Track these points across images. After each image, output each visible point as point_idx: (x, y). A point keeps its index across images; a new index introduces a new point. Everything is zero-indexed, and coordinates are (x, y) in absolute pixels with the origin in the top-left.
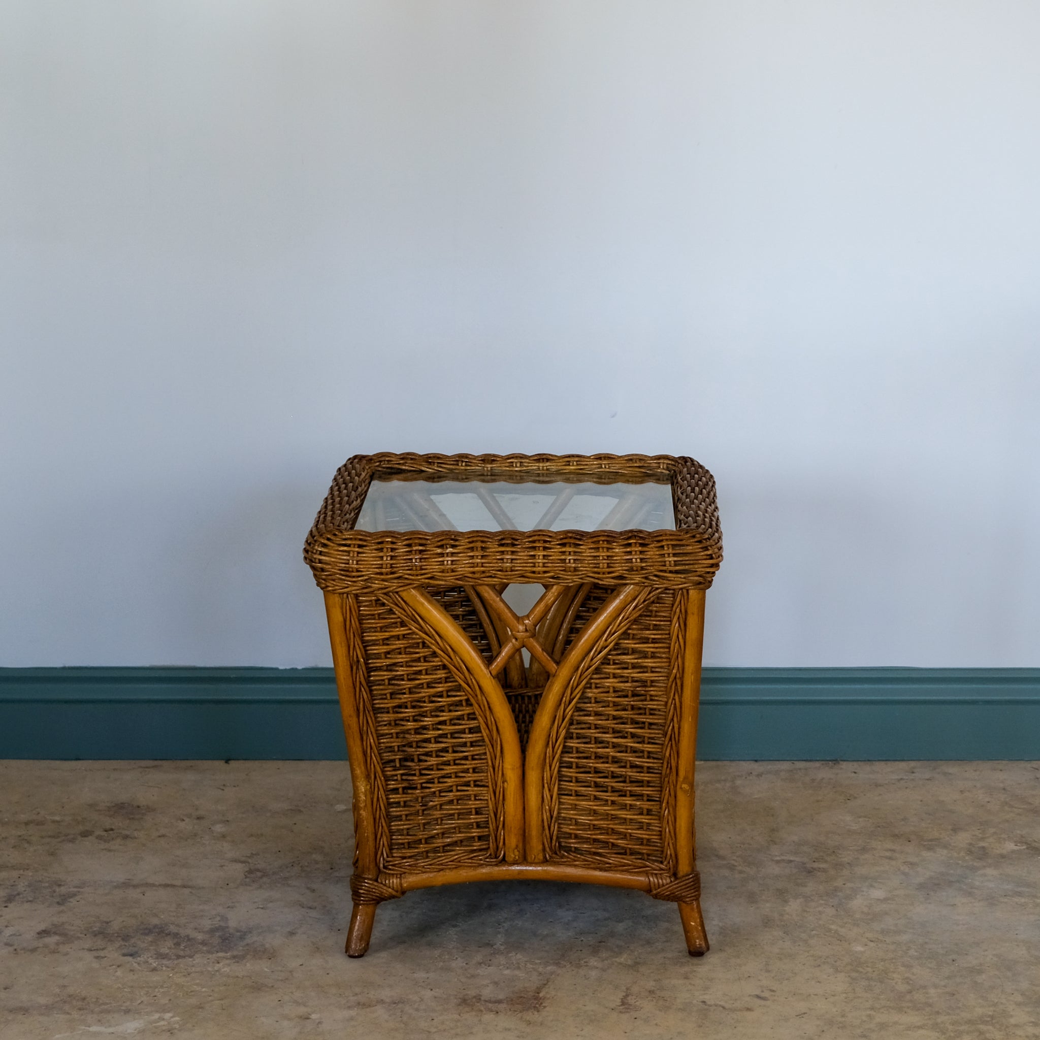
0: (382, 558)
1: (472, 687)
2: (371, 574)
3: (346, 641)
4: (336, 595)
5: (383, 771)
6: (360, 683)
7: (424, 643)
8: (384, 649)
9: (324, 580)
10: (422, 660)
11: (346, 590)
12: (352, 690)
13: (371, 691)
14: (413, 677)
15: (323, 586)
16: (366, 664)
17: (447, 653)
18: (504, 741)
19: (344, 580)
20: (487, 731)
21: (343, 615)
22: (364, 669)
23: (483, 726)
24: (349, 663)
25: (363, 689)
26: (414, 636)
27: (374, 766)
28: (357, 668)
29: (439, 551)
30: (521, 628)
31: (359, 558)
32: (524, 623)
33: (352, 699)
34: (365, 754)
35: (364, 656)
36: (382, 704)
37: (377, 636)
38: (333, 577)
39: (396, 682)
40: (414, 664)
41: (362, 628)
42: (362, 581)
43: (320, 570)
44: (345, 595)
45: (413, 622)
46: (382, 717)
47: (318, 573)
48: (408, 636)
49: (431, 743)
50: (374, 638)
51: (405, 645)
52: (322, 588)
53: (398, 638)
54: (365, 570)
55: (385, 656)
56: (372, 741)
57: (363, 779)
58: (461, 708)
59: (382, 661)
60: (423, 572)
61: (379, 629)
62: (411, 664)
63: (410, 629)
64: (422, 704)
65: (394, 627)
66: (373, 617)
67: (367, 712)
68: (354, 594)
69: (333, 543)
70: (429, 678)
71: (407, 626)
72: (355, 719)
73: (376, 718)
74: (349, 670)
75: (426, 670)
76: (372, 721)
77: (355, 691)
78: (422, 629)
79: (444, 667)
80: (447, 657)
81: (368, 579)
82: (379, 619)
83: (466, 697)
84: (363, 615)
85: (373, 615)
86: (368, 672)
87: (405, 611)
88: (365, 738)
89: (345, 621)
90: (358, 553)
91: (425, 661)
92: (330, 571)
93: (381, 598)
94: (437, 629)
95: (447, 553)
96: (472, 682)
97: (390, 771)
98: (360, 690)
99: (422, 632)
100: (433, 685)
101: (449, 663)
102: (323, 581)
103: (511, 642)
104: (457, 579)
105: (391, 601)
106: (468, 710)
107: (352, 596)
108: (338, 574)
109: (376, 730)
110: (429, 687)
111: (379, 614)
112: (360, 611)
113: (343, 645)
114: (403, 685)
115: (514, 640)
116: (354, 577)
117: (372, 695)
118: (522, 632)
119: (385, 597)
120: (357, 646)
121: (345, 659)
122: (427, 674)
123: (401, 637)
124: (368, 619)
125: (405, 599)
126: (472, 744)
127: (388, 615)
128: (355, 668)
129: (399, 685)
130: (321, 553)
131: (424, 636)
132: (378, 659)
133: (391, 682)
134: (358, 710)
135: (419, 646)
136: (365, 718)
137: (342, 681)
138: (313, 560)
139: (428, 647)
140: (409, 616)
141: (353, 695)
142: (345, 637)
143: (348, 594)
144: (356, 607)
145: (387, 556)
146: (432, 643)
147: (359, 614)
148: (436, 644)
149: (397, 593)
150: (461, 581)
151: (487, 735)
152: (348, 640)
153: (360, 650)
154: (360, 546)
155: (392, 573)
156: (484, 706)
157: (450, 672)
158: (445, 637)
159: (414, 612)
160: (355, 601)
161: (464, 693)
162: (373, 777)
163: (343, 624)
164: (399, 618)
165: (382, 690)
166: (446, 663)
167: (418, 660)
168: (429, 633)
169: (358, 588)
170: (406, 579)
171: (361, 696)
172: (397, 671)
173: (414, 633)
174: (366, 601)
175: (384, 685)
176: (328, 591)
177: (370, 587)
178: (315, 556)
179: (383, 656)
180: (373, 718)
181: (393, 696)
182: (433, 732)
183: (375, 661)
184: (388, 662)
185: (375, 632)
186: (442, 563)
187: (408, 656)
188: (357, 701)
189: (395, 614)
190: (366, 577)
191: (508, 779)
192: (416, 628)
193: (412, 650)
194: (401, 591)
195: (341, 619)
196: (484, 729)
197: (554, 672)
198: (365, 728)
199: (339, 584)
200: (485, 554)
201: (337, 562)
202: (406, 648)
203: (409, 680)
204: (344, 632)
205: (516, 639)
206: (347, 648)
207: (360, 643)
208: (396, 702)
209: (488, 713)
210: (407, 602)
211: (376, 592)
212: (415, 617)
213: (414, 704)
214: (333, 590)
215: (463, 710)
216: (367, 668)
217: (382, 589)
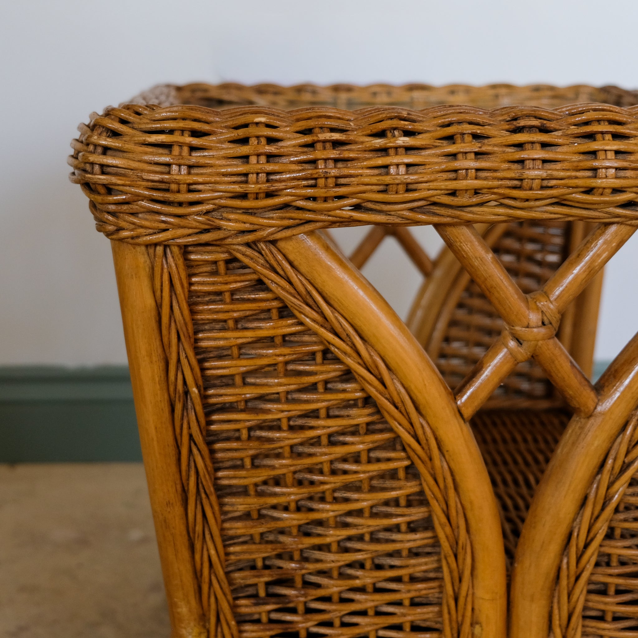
0: (245, 158)
1: (423, 442)
2: (221, 198)
3: (160, 350)
4: (138, 249)
5: (234, 607)
6: (191, 436)
7: (326, 352)
8: (243, 365)
9: (113, 214)
10: (320, 388)
11: (161, 237)
12: (171, 450)
13: (212, 452)
14: (300, 422)
15: (111, 228)
16: (204, 397)
17: (376, 372)
18: (477, 547)
19: (159, 213)
20: (448, 529)
21: (154, 293)
22: (199, 408)
23: (439, 517)
24: (166, 396)
25: (195, 450)
26: (306, 338)
27: (216, 598)
28: (185, 407)
29: (378, 142)
30: (534, 318)
31: (193, 161)
32: (538, 308)
33: (173, 468)
34: (197, 575)
35: (200, 382)
36: (235, 477)
37: (226, 339)
38: (134, 207)
39: (264, 434)
40: (304, 397)
41: (195, 322)
42: (198, 214)
43: (102, 190)
44: (160, 249)
45: (307, 309)
46: (232, 505)
47: (99, 198)
48: (292, 339)
49: (329, 551)
50: (221, 343)
51: (287, 358)
52: (108, 234)
53: (269, 341)
54: (207, 187)
55: (244, 379)
56: (213, 552)
57: (192, 624)
58: (395, 484)
59: (237, 391)
60: (342, 191)
61: (231, 323)
62: (296, 396)
63: (301, 323)
64: (316, 478)
65: (263, 320)
66: (218, 298)
67: (203, 496)
68: (179, 246)
69: (133, 128)
70: (334, 425)
71: (293, 316)
72: (178, 509)
73: (221, 505)
74: (167, 410)
75: (328, 409)
76: (214, 513)
77: (179, 453)
78: (325, 321)
79: (368, 401)
80: (376, 383)
81: (214, 210)
82: (233, 301)
83: (407, 463)
84: (197, 294)
85: (219, 293)
86: (208, 414)
87: (290, 283)
88: (198, 546)
89: (159, 307)
90: (193, 149)
91: (327, 390)
92: (126, 193)
93: (239, 256)
94: (358, 323)
95: (396, 148)
96: (424, 433)
97: (246, 606)
98: (190, 451)
99: (325, 328)
100: (341, 438)
101: (381, 393)
102: (110, 218)
103: (507, 346)
104: (412, 210)
105: (262, 261)
106: (411, 487)
107: (176, 250)
108: (144, 198)
109: (222, 530)
110: (332, 443)
111: (233, 292)
112: (191, 284)
113: (155, 359)
114: (279, 439)
115: (512, 344)
116: (180, 204)
117: (214, 461)
118: (538, 327)
119: (249, 251)
120: (184, 361)
121: (158, 387)
122: (328, 416)
123: (278, 340)
124: (208, 303)
125: (291, 257)
126: (414, 553)
127: (251, 292)
128: (179, 407)
129: (270, 440)
130: (106, 150)
131: (330, 337)
132: (227, 385)
133: (252, 433)
134: (185, 492)
135: (314, 359)
136: (199, 507)
137: (152, 431)
138: (88, 167)
139: (337, 360)
140: (299, 294)
141: (173, 460)
142: (158, 343)
143: (166, 247)
144: (183, 275)
145: (258, 155)
146: (345, 353)
147: (190, 291)
148: (354, 355)
149: (274, 242)
150: (424, 213)
151: (447, 537)
152: (164, 348)
153: (192, 369)
154: (195, 134)
155: (270, 195)
156: (444, 479)
157: (378, 412)
158: (372, 340)
159: (310, 288)
160: (181, 262)
161: (403, 454)
162: (213, 620)
163: (154, 313)
164: (277, 298)
165: (236, 450)
166: (373, 392)
167: (313, 388)
168: (339, 330)
169: (191, 231)
170: (299, 208)
171: (192, 464)
172: (268, 411)
173: (308, 331)
174: (207, 262)
175: (238, 439)
176: (121, 240)
177: (219, 228)
178: (92, 158)
179: (238, 380)
180: (216, 508)
181: (257, 462)
182: (338, 532)
183: (222, 391)
184: (249, 392)
185: (224, 329)
186: (383, 170)
187: (293, 380)
188: (184, 473)
189: (268, 289)
190: (209, 207)
191: (483, 619)
192: (314, 321)
193: (301, 368)
194: (281, 239)
195: (150, 302)
196: (441, 524)
197: (592, 408)
198: (199, 528)
199: (147, 224)
200: (484, 149)
201: (142, 171)
202: (287, 363)
203: (291, 428)
204: (156, 331)
205: (519, 341)
206: (162, 365)
207: (191, 354)
208: (263, 475)
209: (452, 493)
210: (296, 263)
211: (229, 241)
212: (311, 296)
213: (300, 476)
214: (132, 238)
215: (400, 488)
216: (205, 406)
217: (243, 232)
